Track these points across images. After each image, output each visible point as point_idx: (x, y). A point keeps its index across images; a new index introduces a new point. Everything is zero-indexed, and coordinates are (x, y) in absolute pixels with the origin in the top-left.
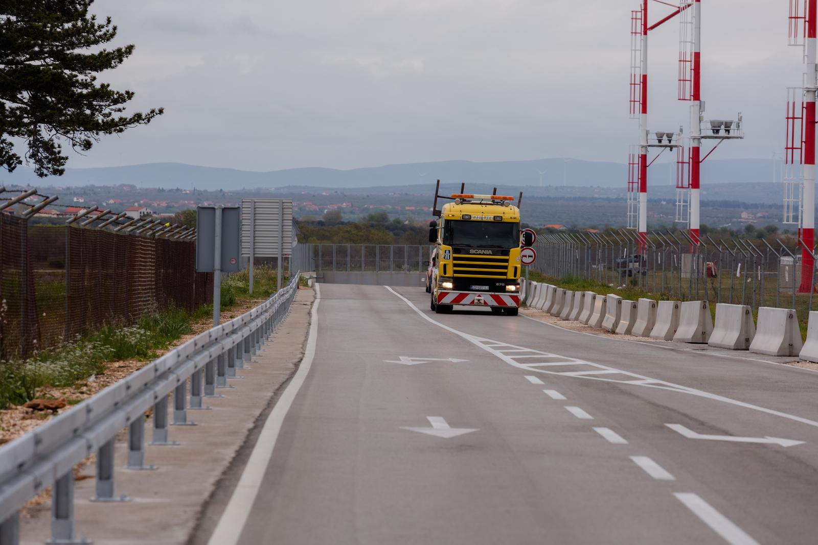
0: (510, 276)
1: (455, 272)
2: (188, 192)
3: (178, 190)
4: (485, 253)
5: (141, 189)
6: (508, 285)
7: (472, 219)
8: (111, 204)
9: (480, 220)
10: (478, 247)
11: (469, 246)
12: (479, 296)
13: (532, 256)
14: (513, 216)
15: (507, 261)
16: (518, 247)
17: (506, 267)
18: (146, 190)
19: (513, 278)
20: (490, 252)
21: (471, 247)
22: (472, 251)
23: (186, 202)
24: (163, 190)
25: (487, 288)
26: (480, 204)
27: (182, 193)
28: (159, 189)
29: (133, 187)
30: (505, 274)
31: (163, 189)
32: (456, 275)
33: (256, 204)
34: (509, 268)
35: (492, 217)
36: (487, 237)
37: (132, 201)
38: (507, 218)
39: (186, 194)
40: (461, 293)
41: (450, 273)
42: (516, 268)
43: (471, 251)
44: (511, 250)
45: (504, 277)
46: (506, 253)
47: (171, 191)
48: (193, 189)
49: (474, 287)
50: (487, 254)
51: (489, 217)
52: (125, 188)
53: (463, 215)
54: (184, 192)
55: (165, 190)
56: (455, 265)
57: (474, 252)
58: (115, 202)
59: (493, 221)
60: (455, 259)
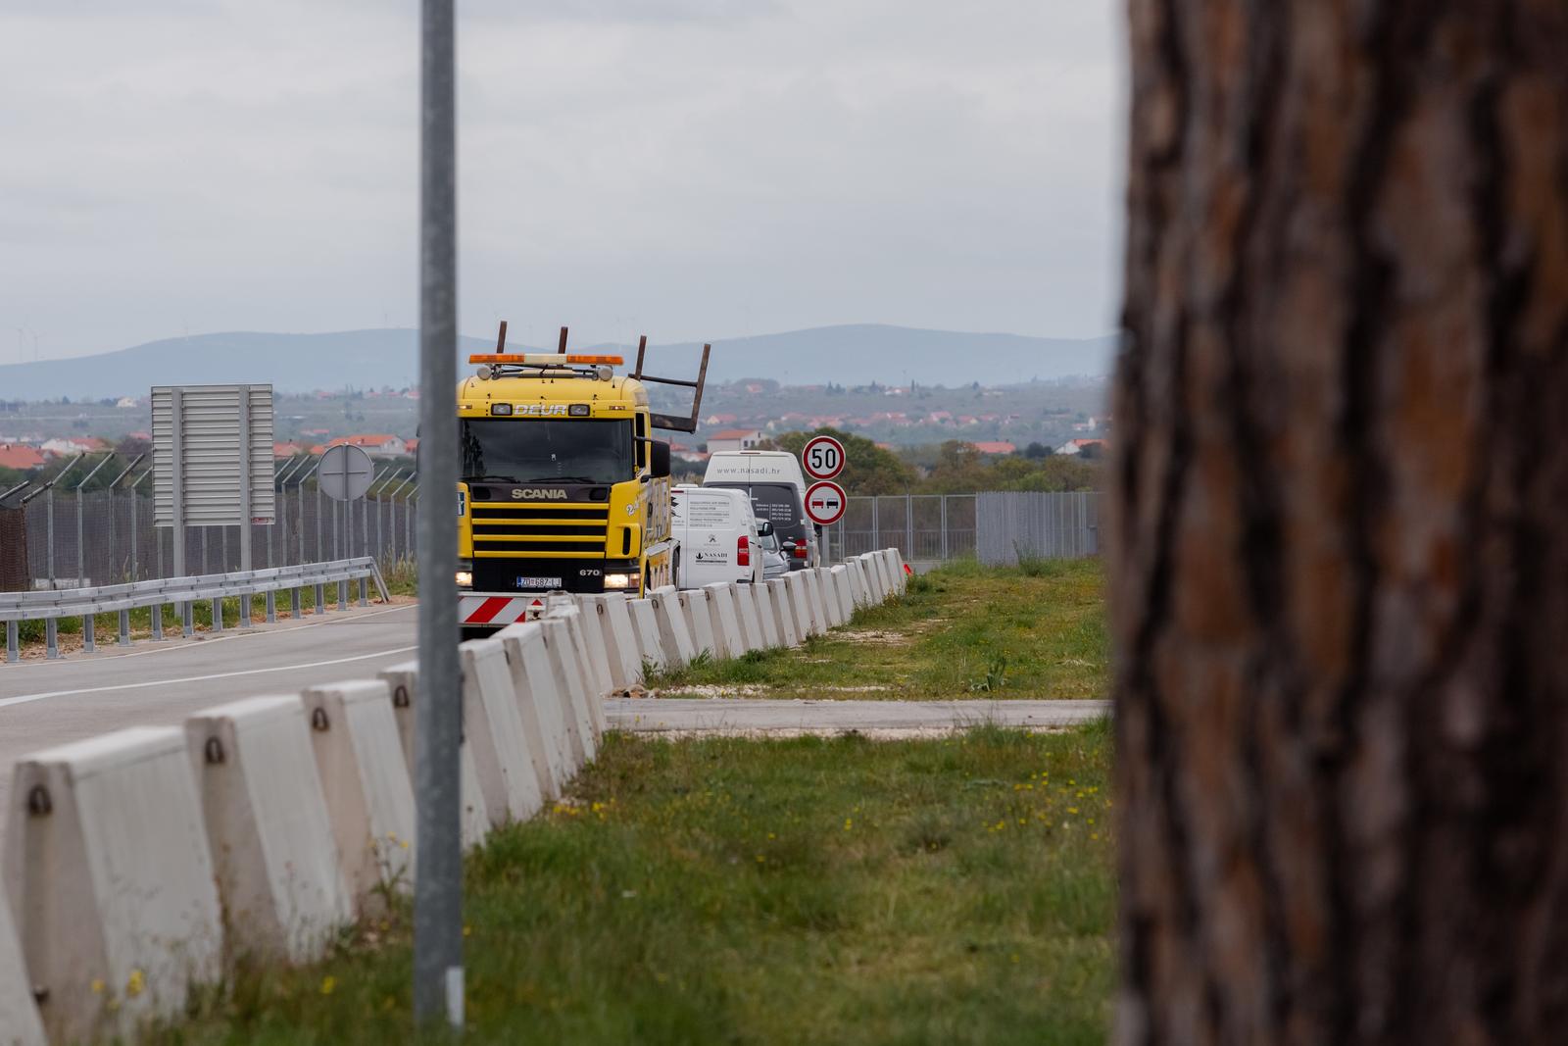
0: (614, 551)
1: (478, 545)
2: (898, 391)
3: (874, 387)
4: (550, 497)
5: (787, 389)
6: (610, 573)
7: (516, 414)
8: (712, 426)
9: (536, 415)
10: (532, 482)
11: (511, 481)
12: (537, 603)
13: (836, 504)
14: (617, 403)
15: (604, 514)
16: (634, 478)
17: (602, 530)
18: (800, 390)
19: (621, 555)
20: (562, 494)
21: (513, 482)
22: (517, 493)
23: (889, 416)
24: (839, 390)
25: (557, 582)
26: (541, 376)
27: (884, 396)
28: (830, 387)
29: (770, 385)
30: (601, 547)
31: (838, 386)
32: (479, 554)
33: (187, 398)
34: (610, 530)
35: (566, 407)
36: (554, 456)
37: (760, 417)
38: (600, 409)
39: (893, 396)
40: (491, 598)
41: (465, 550)
42: (627, 532)
43: (514, 492)
44: (613, 487)
45: (599, 555)
46: (602, 494)
47: (857, 390)
48: (910, 385)
49: (525, 582)
50: (555, 498)
51: (558, 408)
52: (750, 388)
53: (493, 405)
54: (887, 393)
55: (844, 390)
56: (477, 529)
57: (522, 494)
58: (721, 422)
59: (567, 416)
60: (476, 513)
